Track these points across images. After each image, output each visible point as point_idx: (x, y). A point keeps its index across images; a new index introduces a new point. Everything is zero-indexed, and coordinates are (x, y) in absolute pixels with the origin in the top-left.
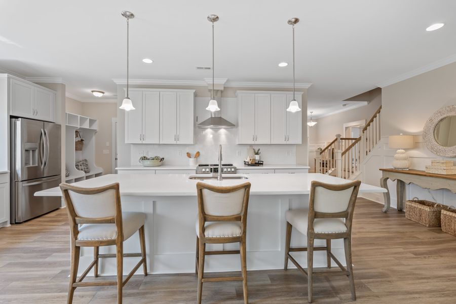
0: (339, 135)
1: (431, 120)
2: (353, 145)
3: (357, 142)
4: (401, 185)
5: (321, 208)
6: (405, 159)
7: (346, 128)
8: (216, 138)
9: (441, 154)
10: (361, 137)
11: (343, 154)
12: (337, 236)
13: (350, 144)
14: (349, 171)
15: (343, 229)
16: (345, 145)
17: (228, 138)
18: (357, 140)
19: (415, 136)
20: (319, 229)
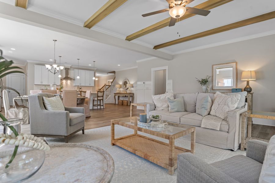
0: (105, 84)
2: (109, 87)
4: (119, 97)
5: (99, 95)
6: (119, 90)
7: (108, 82)
8: (67, 84)
10: (111, 85)
11: (106, 90)
12: (101, 99)
15: (102, 99)
16: (107, 87)
17: (71, 83)
19: (120, 85)
20: (98, 99)
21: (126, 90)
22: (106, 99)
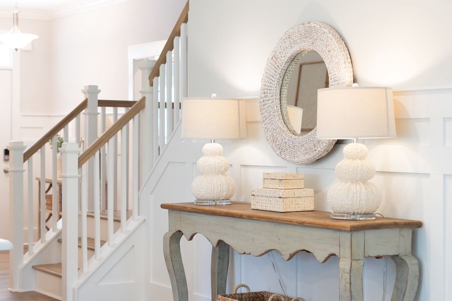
0: (93, 90)
1: (274, 57)
2: (121, 123)
3: (133, 117)
4: (222, 251)
6: (223, 171)
9: (287, 157)
10: (144, 99)
11: (82, 160)
13: (111, 122)
14: (104, 219)
18: (134, 108)
19: (242, 102)
21: (319, 160)
22: (91, 265)
